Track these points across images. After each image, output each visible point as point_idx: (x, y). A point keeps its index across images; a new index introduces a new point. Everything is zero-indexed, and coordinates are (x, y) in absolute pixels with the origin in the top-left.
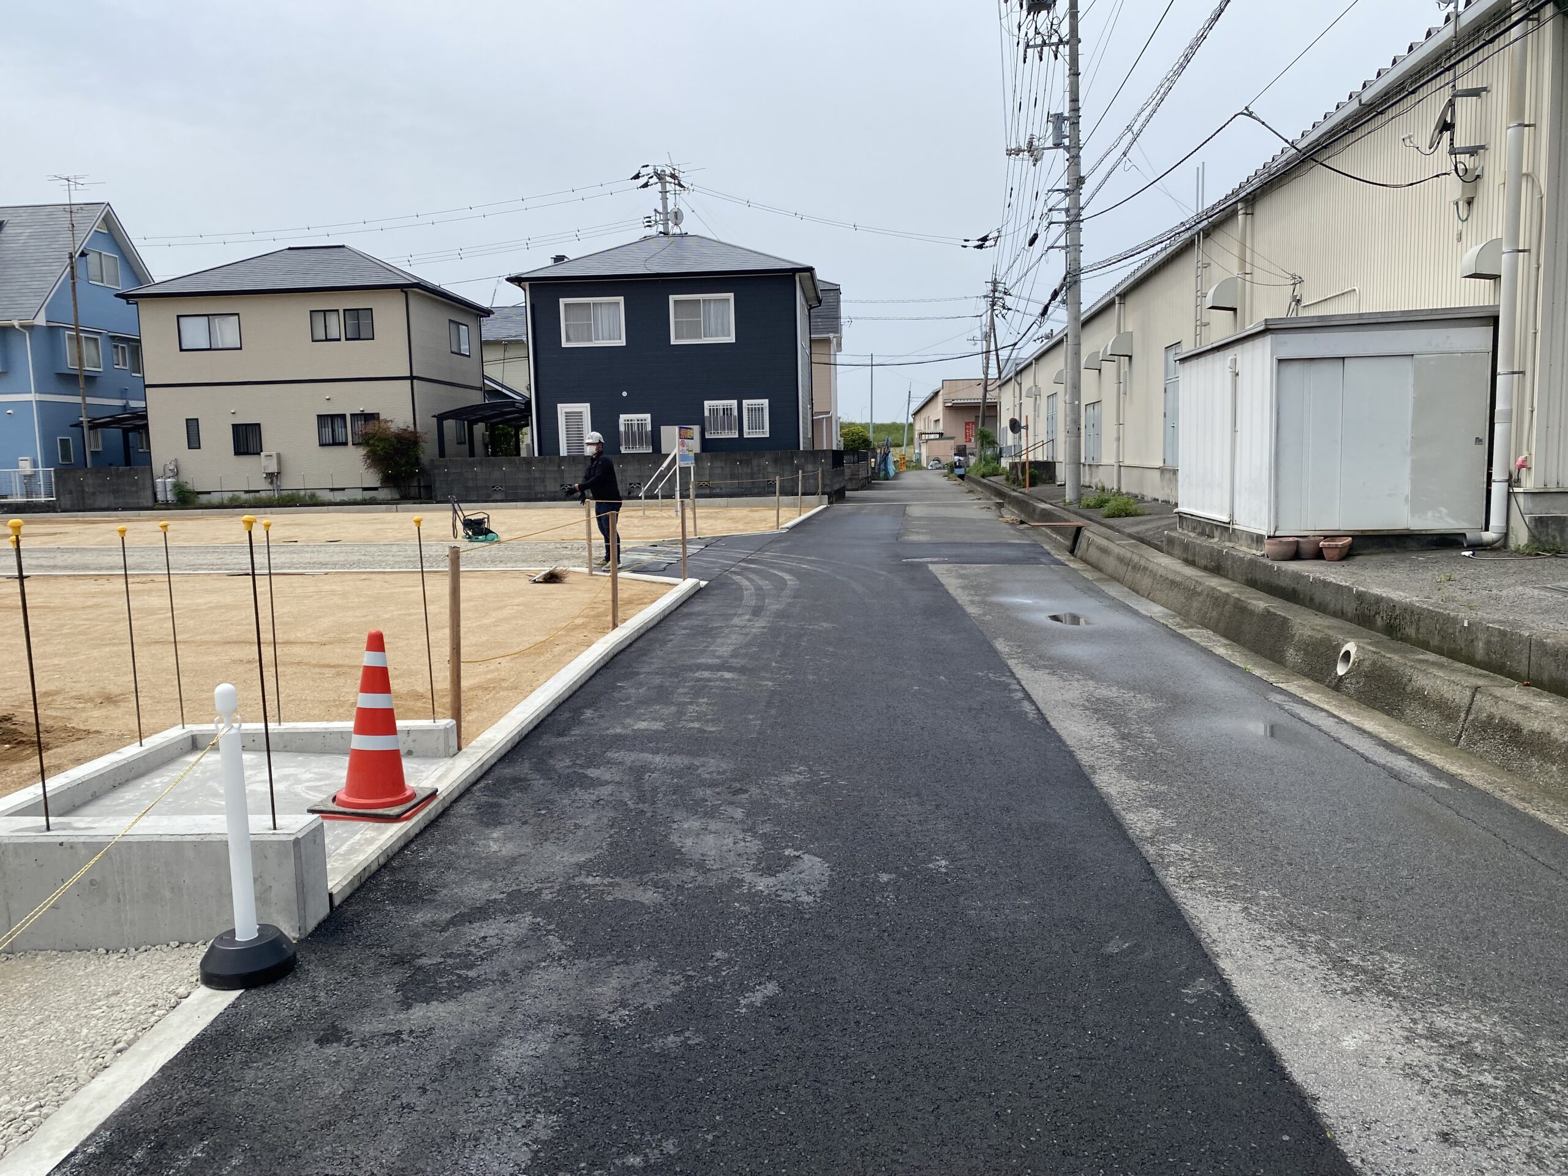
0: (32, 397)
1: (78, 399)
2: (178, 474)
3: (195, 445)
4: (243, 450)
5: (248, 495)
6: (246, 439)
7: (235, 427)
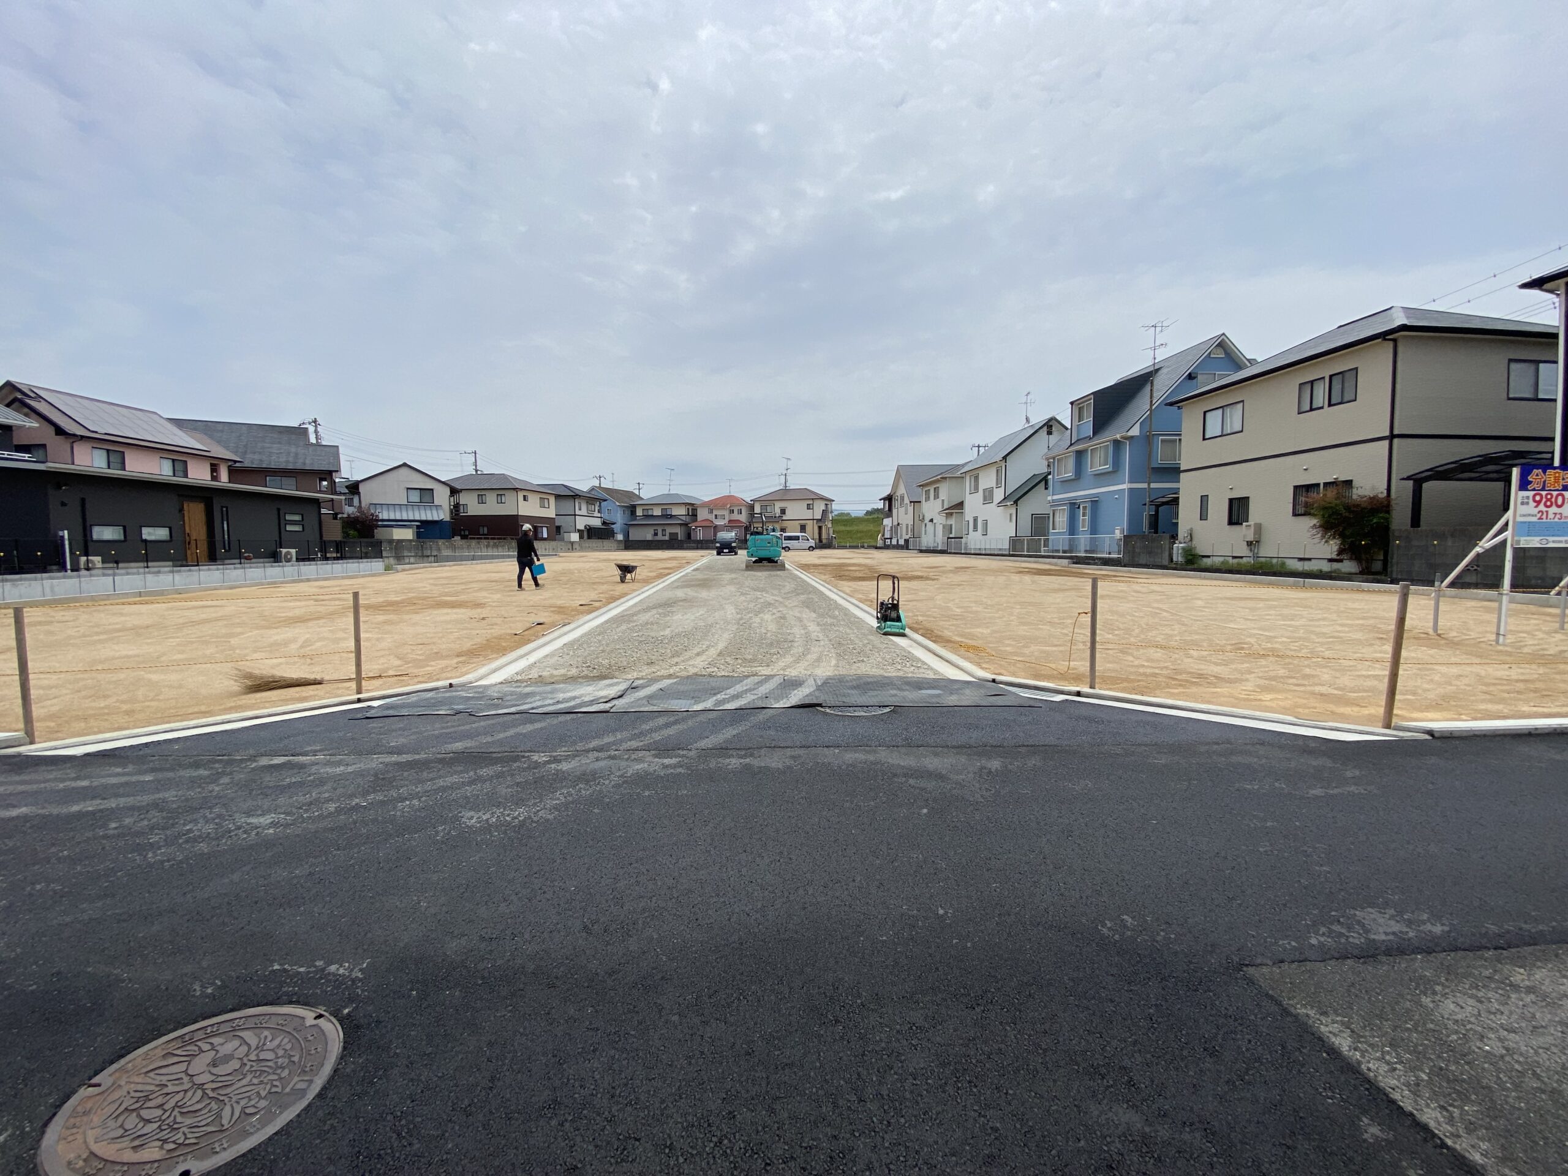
0: (1124, 486)
2: (1191, 540)
3: (1203, 516)
4: (1234, 519)
5: (1236, 561)
6: (1238, 511)
7: (1231, 501)
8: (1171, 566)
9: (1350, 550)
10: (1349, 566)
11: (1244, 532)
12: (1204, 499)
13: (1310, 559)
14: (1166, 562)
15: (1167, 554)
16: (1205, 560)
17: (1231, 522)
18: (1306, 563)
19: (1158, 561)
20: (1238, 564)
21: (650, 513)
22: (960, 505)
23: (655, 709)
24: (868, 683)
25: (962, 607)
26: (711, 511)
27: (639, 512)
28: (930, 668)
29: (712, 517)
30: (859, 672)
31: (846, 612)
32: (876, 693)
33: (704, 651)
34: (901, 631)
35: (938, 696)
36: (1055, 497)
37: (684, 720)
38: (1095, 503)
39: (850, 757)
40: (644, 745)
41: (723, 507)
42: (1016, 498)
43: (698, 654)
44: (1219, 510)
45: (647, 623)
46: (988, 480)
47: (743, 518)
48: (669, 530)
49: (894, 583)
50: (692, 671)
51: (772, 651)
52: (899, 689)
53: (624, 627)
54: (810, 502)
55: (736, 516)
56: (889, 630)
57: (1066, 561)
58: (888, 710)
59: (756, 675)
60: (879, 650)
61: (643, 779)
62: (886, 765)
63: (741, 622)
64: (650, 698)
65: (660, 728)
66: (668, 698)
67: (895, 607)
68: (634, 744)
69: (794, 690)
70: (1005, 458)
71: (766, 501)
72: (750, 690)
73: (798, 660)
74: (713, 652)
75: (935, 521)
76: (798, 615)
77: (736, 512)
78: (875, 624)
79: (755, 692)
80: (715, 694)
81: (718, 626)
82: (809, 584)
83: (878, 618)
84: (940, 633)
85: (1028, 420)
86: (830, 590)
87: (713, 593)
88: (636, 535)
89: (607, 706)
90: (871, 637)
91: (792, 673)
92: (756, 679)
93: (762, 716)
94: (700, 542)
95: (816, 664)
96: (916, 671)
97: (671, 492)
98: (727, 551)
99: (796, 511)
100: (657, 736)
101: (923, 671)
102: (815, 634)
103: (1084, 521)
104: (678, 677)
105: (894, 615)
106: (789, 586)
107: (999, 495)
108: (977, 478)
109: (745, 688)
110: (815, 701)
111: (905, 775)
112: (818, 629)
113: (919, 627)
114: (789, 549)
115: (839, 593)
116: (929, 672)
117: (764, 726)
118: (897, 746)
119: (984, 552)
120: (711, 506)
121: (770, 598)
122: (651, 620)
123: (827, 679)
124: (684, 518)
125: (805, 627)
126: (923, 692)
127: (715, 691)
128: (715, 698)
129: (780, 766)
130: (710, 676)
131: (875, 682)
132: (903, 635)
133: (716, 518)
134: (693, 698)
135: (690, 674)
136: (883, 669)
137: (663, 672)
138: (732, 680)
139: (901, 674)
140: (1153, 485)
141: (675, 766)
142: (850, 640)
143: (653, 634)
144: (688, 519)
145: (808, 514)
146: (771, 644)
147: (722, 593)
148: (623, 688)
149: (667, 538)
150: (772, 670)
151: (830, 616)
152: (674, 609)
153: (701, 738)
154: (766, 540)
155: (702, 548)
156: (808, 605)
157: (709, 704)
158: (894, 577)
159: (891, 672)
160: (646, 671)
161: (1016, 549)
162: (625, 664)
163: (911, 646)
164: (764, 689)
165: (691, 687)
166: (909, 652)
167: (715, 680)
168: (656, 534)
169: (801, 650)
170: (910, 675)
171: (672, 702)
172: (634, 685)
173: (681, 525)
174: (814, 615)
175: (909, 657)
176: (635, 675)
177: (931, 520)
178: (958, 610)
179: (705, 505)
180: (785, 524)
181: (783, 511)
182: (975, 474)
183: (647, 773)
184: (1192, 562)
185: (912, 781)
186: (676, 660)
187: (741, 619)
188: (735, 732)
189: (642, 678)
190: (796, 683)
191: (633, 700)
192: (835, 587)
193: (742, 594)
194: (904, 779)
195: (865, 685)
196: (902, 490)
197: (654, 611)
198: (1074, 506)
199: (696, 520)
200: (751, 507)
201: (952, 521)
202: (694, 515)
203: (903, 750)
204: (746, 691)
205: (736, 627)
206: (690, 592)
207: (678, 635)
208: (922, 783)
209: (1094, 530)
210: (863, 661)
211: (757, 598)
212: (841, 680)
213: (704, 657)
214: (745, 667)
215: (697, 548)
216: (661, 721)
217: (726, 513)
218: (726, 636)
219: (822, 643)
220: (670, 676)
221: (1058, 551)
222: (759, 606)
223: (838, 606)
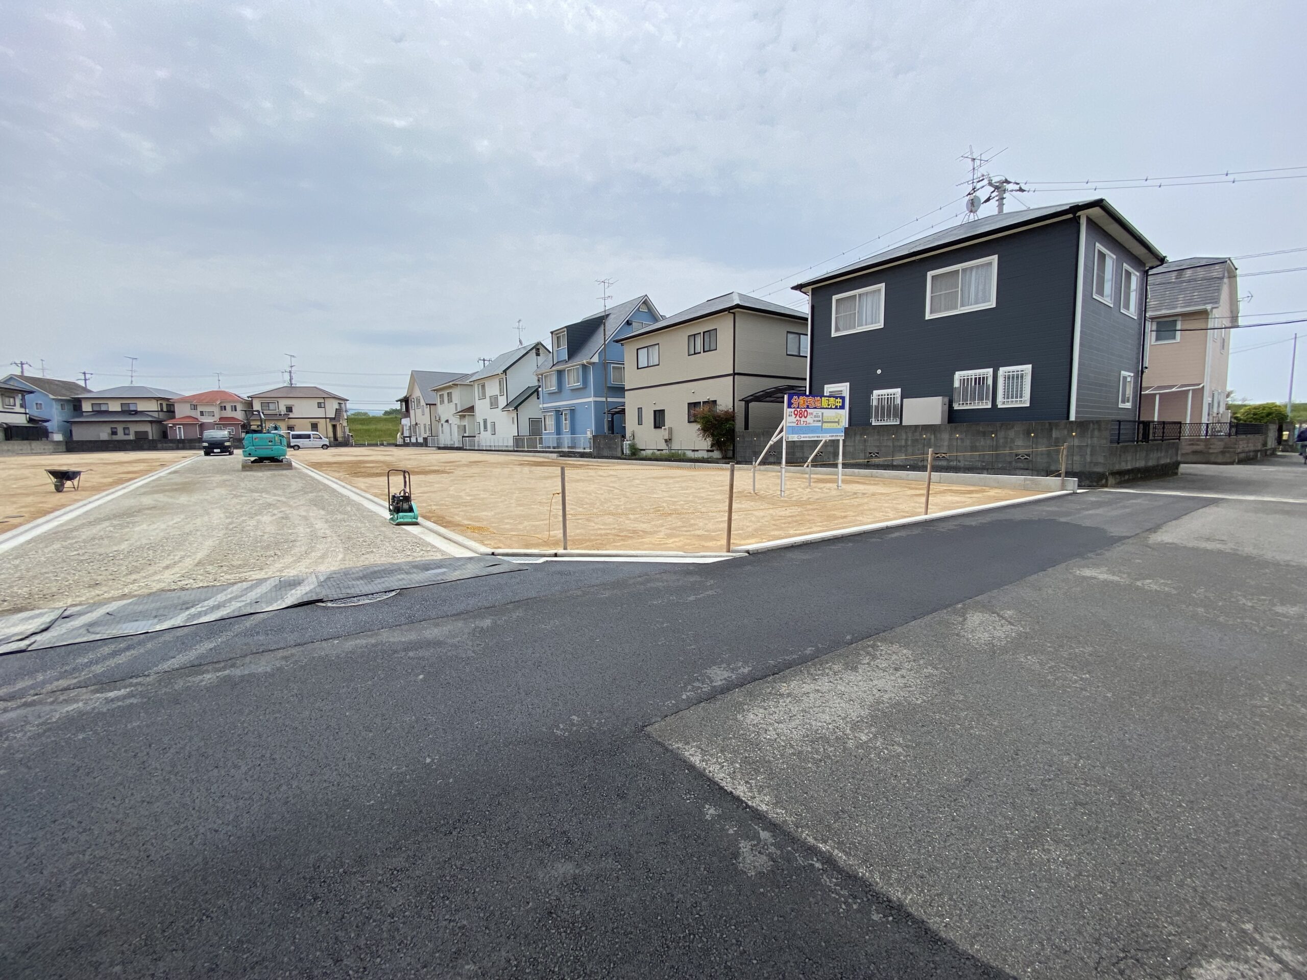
0: (591, 399)
1: (604, 399)
2: (634, 439)
3: (640, 423)
4: (657, 425)
5: (659, 452)
6: (659, 418)
7: (655, 411)
8: (623, 457)
9: (717, 444)
10: (716, 454)
11: (663, 433)
12: (640, 409)
13: (697, 450)
14: (619, 454)
15: (619, 449)
16: (642, 452)
17: (655, 427)
18: (696, 453)
19: (615, 454)
20: (661, 454)
21: (103, 408)
22: (471, 409)
23: (98, 637)
24: (375, 572)
25: (471, 495)
26: (195, 407)
27: (86, 407)
28: (439, 550)
29: (196, 414)
30: (367, 563)
31: (359, 507)
32: (383, 580)
33: (175, 563)
34: (414, 520)
35: (444, 573)
36: (545, 405)
37: (140, 643)
38: (573, 411)
39: (350, 644)
40: (80, 682)
41: (210, 403)
42: (516, 405)
43: (167, 567)
44: (649, 419)
45: (93, 539)
46: (493, 389)
47: (239, 415)
48: (133, 429)
49: (405, 477)
50: (156, 587)
51: (268, 554)
52: (407, 573)
53: (57, 546)
54: (322, 401)
55: (229, 413)
56: (402, 520)
57: (555, 455)
58: (394, 593)
59: (245, 580)
60: (391, 540)
61: (74, 722)
62: (387, 644)
63: (231, 526)
64: (90, 627)
65: (105, 658)
66: (118, 622)
67: (407, 499)
68: (63, 683)
69: (291, 590)
70: (505, 371)
71: (267, 399)
72: (236, 598)
73: (298, 560)
74: (189, 563)
75: (450, 422)
76: (304, 514)
77: (228, 408)
78: (387, 515)
79: (243, 598)
80: (187, 608)
81: (199, 533)
82: (319, 482)
83: (390, 510)
84: (451, 519)
85: (520, 342)
86: (344, 487)
87: (196, 497)
88: (80, 434)
89: (22, 645)
90: (383, 529)
91: (291, 573)
92: (245, 585)
93: (249, 623)
94: (181, 441)
95: (320, 561)
96: (426, 554)
97: (135, 384)
98: (219, 450)
99: (305, 409)
100: (98, 669)
101: (432, 553)
102: (322, 531)
103: (566, 424)
104: (135, 596)
105: (406, 506)
106: (295, 485)
107: (502, 402)
108: (483, 386)
109: (229, 596)
110: (315, 598)
111: (406, 650)
112: (326, 526)
113: (431, 515)
114: (299, 447)
115: (354, 489)
116: (438, 554)
117: (252, 632)
118: (400, 625)
119: (493, 449)
120: (194, 402)
121: (270, 499)
122: (102, 533)
123: (331, 574)
124: (156, 415)
125: (311, 526)
126: (429, 572)
127: (186, 606)
128: (187, 613)
129: (269, 670)
130: (182, 589)
131: (383, 570)
132: (416, 524)
133: (202, 413)
134: (156, 617)
135: (154, 590)
136: (392, 557)
137: (113, 593)
138: (210, 590)
139: (410, 559)
140: (609, 400)
141: (124, 697)
142: (361, 533)
143: (102, 550)
144: (162, 416)
145: (320, 413)
146: (268, 547)
147: (207, 497)
148: (48, 620)
149: (131, 437)
150: (266, 573)
151: (340, 513)
152: (136, 519)
153: (164, 659)
154: (267, 438)
155: (184, 448)
156: (317, 503)
157: (178, 620)
158: (404, 472)
159: (400, 559)
160: (87, 595)
161: (519, 446)
162: (54, 589)
163: (422, 533)
164: (253, 595)
165: (153, 605)
166: (421, 538)
167: (189, 592)
168: (114, 433)
169: (303, 549)
170: (419, 559)
171: (124, 626)
172: (66, 613)
173: (151, 422)
174: (323, 512)
175: (420, 543)
176: (70, 601)
177: (447, 421)
178: (468, 498)
179: (184, 400)
180: (292, 422)
181: (290, 409)
182: (482, 383)
183: (81, 714)
184: (635, 454)
185: (411, 654)
186: (134, 577)
187: (231, 523)
188: (212, 645)
189: (80, 604)
190: (294, 583)
191: (64, 631)
192: (350, 484)
193: (236, 496)
194: (403, 654)
195: (371, 575)
196: (417, 393)
197: (107, 523)
198: (558, 413)
199: (174, 417)
200: (250, 404)
201: (465, 422)
202: (171, 412)
203: (405, 627)
204: (230, 600)
205: (224, 532)
206: (162, 498)
207: (141, 548)
208: (421, 653)
209: (573, 431)
210: (372, 552)
211: (255, 500)
212: (346, 573)
213: (176, 569)
214: (231, 574)
215: (178, 448)
216: (106, 650)
217: (216, 410)
218: (209, 543)
219: (329, 539)
220: (124, 596)
221: (549, 447)
222: (257, 507)
223: (350, 502)
